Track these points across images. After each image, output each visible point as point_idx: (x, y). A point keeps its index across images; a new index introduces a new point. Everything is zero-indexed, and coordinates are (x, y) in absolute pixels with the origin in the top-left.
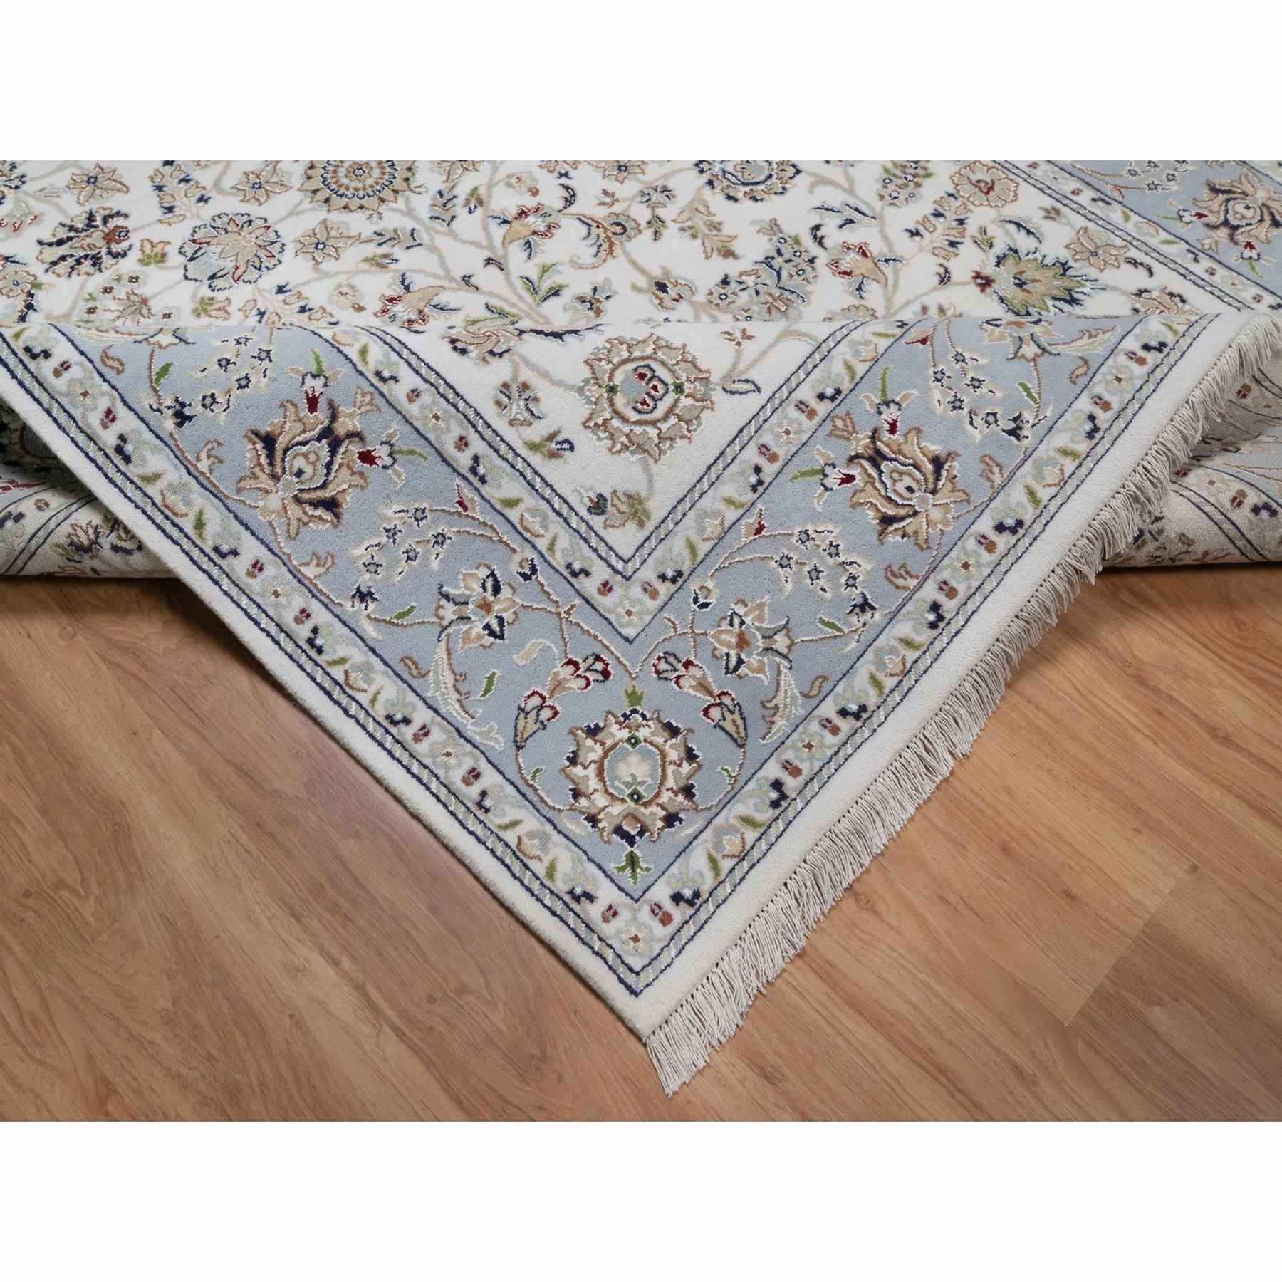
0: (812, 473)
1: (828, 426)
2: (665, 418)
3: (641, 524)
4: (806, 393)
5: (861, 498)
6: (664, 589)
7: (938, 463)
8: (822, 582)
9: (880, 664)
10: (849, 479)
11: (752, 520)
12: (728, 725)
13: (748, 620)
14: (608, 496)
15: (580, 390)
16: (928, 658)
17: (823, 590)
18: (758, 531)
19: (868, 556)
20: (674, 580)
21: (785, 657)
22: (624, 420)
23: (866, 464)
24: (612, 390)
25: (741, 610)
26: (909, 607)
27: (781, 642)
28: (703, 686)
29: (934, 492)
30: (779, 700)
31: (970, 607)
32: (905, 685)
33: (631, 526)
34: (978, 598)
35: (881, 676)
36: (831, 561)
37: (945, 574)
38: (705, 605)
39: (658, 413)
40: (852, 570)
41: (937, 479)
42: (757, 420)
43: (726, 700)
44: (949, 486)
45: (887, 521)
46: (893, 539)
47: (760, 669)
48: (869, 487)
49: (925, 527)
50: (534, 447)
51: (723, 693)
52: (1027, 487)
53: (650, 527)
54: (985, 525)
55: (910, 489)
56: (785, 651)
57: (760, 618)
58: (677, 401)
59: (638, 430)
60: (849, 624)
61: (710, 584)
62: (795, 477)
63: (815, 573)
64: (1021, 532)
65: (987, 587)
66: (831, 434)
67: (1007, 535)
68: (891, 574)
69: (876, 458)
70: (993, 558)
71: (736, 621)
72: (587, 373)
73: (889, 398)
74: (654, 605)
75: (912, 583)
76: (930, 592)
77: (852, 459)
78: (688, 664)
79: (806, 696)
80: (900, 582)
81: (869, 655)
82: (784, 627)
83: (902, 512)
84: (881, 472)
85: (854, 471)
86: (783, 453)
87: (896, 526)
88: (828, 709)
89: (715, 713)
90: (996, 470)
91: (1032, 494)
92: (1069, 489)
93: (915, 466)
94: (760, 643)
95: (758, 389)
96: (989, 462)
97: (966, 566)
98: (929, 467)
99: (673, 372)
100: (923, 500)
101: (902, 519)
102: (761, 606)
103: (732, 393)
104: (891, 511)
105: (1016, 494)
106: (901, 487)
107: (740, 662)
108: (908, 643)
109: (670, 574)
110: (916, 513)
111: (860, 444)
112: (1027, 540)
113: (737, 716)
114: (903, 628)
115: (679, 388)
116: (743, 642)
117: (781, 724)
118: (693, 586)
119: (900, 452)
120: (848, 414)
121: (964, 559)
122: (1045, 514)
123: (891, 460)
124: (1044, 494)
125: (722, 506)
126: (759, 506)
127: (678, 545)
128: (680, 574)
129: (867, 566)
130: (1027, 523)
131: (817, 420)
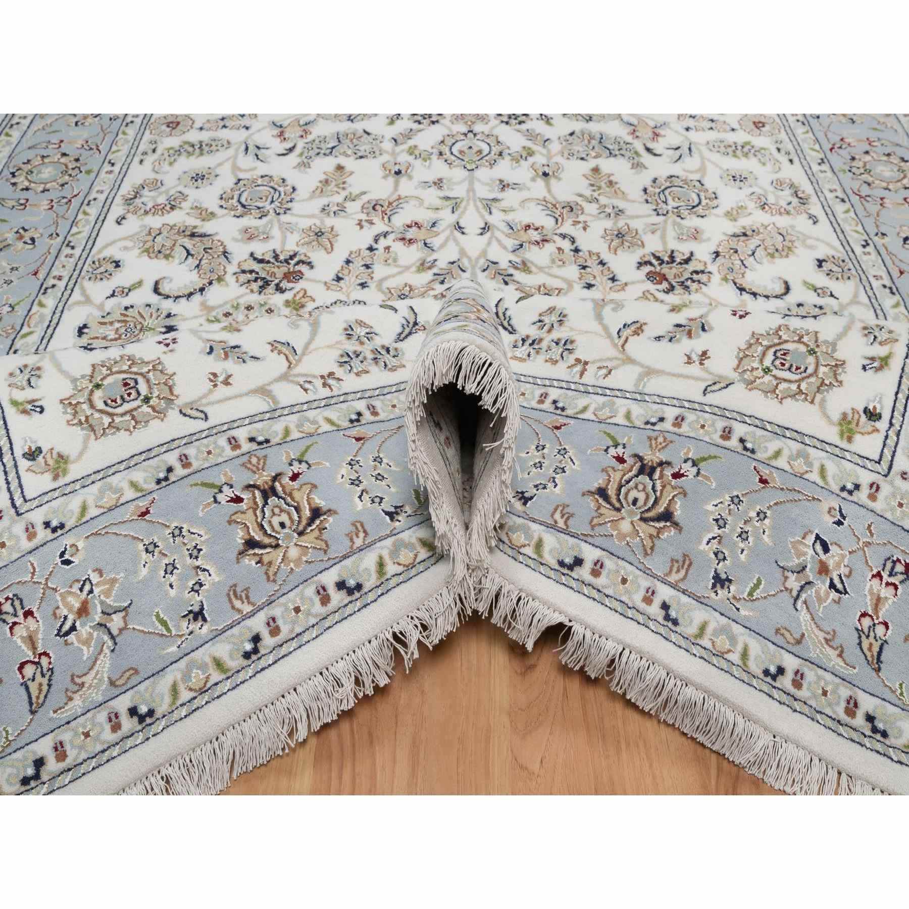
0: (212, 486)
1: (245, 459)
2: (122, 415)
3: (56, 478)
4: (242, 434)
5: (239, 518)
6: (43, 534)
7: (316, 513)
8: (173, 579)
9: (186, 676)
10: (238, 500)
11: (143, 504)
12: (33, 688)
13: (96, 591)
14: (44, 450)
15: (74, 381)
16: (228, 684)
17: (171, 586)
18: (143, 514)
19: (221, 570)
20: (54, 530)
21: (113, 637)
22: (92, 406)
23: (257, 493)
24: (98, 386)
25: (95, 578)
26: (235, 630)
27: (116, 622)
28: (31, 640)
29: (301, 534)
30: (88, 679)
31: (284, 650)
32: (196, 703)
33: (48, 476)
34: (294, 644)
35: (182, 688)
36: (189, 561)
37: (276, 611)
38: (67, 562)
39: (119, 410)
40: (202, 576)
41: (309, 525)
42: (191, 439)
43: (44, 661)
44: (316, 533)
45: (251, 544)
46: (249, 562)
47: (87, 642)
48: (251, 511)
49: (280, 560)
50: (15, 403)
51: (45, 654)
52: (381, 558)
53: (61, 482)
54: (329, 578)
55: (282, 525)
56: (115, 632)
57: (107, 593)
58: (139, 407)
59: (97, 415)
60: (178, 627)
61: (80, 545)
62: (196, 485)
63: (171, 568)
64: (357, 595)
65: (306, 637)
66: (243, 465)
67: (343, 593)
68: (234, 593)
69: (268, 492)
70: (323, 610)
71: (87, 587)
72: (89, 371)
73: (305, 459)
74: (26, 545)
75: (247, 609)
76: (258, 624)
77: (248, 487)
78: (28, 614)
79: (112, 683)
80: (237, 604)
81: (182, 664)
82: (125, 609)
83: (267, 541)
84: (266, 503)
85: (245, 496)
86: (196, 465)
87: (257, 551)
88: (122, 704)
89: (29, 670)
90: (362, 535)
91: (381, 565)
92: (413, 572)
93: (297, 509)
94: (98, 617)
95: (206, 418)
96: (359, 527)
97: (297, 610)
98: (307, 513)
99: (150, 387)
100: (288, 537)
101: (264, 547)
102: (113, 581)
103: (185, 415)
104: (258, 536)
105: (369, 560)
106: (276, 521)
107: (73, 628)
108: (219, 664)
109: (54, 523)
110: (277, 546)
111: (263, 479)
112: (358, 604)
113: (45, 681)
114: (222, 649)
115: (147, 400)
116: (83, 611)
117: (77, 703)
118: (68, 540)
119: (290, 495)
120: (265, 456)
121: (298, 603)
122: (384, 586)
123: (279, 497)
124: (391, 569)
125: (125, 485)
126: (155, 495)
127: (75, 503)
128: (62, 526)
129: (215, 578)
130: (365, 590)
131: (238, 452)
